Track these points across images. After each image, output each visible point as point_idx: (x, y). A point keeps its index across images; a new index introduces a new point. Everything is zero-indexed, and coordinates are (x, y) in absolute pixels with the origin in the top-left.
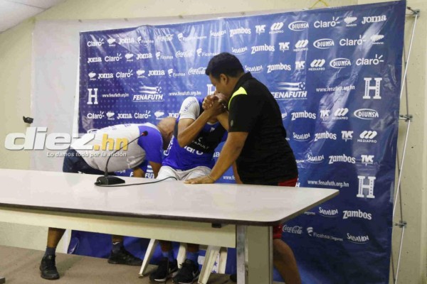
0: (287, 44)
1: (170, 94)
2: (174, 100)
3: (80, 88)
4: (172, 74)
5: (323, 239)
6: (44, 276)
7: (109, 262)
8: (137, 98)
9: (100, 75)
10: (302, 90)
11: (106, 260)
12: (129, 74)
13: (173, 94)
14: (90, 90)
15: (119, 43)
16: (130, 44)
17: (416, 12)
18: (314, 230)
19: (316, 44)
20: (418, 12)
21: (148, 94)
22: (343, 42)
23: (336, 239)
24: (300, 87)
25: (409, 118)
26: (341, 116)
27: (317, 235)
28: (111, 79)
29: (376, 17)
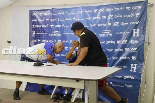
0: (105, 16)
1: (63, 34)
2: (64, 36)
3: (29, 30)
4: (63, 26)
5: (116, 86)
6: (14, 99)
7: (38, 94)
8: (51, 35)
9: (36, 26)
10: (110, 33)
11: (37, 93)
12: (47, 26)
13: (64, 34)
14: (33, 31)
15: (44, 15)
16: (48, 15)
17: (152, 5)
18: (113, 83)
19: (116, 17)
20: (153, 4)
21: (55, 34)
22: (125, 16)
23: (121, 86)
24: (109, 32)
25: (149, 43)
26: (125, 43)
27: (114, 85)
28: (40, 27)
29: (137, 7)
